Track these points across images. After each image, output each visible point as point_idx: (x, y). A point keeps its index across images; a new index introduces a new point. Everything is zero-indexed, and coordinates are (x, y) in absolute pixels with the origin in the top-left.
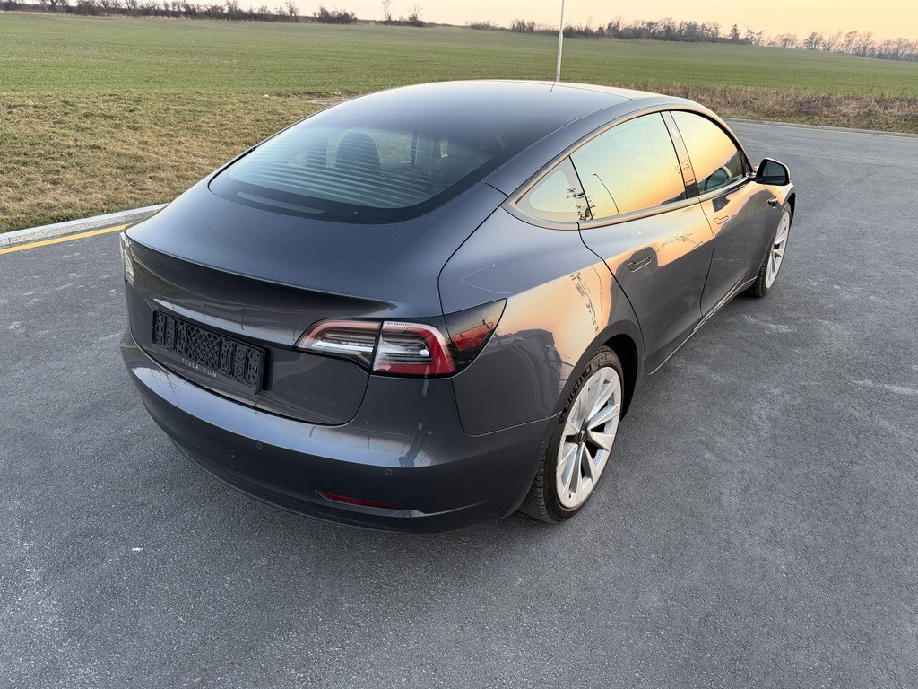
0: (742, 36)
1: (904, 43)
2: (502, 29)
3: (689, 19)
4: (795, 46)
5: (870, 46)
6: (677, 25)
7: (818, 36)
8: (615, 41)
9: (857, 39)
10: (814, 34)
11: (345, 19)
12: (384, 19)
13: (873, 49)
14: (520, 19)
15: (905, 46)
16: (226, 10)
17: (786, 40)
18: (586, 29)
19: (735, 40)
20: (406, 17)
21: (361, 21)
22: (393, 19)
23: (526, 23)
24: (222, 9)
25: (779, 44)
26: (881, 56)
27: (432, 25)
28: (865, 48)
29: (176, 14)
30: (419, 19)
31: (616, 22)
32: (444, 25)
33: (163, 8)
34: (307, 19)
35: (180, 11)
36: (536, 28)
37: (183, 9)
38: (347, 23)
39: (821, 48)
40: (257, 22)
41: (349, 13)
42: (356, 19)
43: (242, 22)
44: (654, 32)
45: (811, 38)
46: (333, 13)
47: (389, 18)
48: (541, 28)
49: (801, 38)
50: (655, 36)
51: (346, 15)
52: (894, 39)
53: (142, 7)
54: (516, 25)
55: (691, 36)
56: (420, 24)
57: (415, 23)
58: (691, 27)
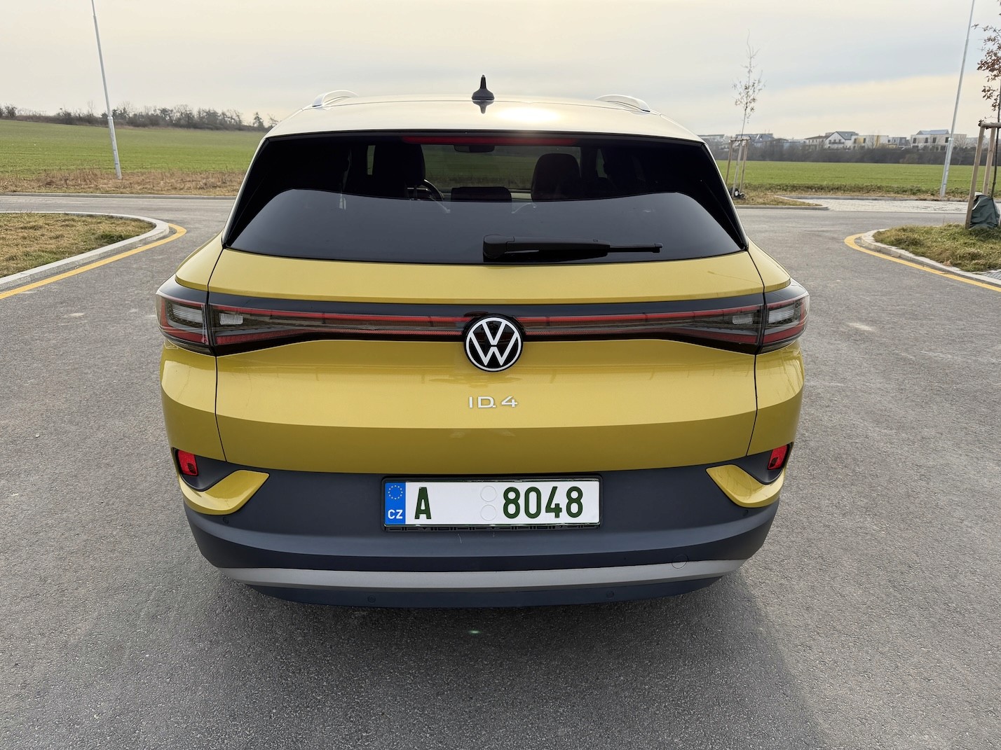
0: (266, 125)
3: (206, 107)
18: (88, 115)
19: (260, 127)
36: (19, 113)
44: (171, 120)
48: (24, 113)
50: (174, 124)
55: (214, 123)
58: (212, 115)
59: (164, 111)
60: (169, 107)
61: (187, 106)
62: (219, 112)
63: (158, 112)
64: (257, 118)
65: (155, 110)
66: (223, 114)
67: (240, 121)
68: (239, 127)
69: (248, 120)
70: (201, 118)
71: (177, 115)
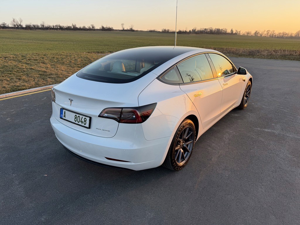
0: (234, 32)
1: (285, 33)
2: (159, 32)
3: (217, 28)
4: (251, 35)
5: (274, 35)
6: (214, 29)
7: (258, 32)
8: (194, 35)
9: (270, 32)
10: (257, 31)
11: (110, 30)
12: (122, 29)
13: (275, 35)
14: (165, 29)
15: (285, 34)
16: (72, 27)
17: (248, 33)
18: (185, 31)
19: (232, 33)
20: (129, 28)
21: (115, 30)
22: (125, 29)
23: (166, 30)
24: (71, 27)
25: (246, 34)
26: (278, 37)
27: (137, 31)
28: (273, 35)
29: (57, 29)
30: (133, 29)
31: (194, 29)
32: (141, 31)
33: (53, 27)
34: (98, 30)
35: (58, 28)
36: (170, 31)
37: (59, 28)
38: (110, 31)
39: (259, 35)
40: (82, 31)
41: (111, 28)
42: (113, 29)
43: (77, 31)
44: (207, 32)
45: (256, 32)
46: (106, 28)
47: (124, 29)
48: (171, 31)
49: (253, 33)
50: (207, 33)
51: (110, 28)
52: (282, 32)
53: (46, 27)
54: (163, 30)
55: (218, 32)
56: (133, 31)
57: (132, 30)
58: (218, 30)
59: (205, 29)
60: (207, 28)
61: (212, 27)
62: (221, 29)
63: (204, 30)
64: (232, 30)
65: (203, 29)
66: (222, 29)
67: (226, 32)
68: (225, 33)
69: (229, 31)
70: (215, 31)
71: (209, 30)
